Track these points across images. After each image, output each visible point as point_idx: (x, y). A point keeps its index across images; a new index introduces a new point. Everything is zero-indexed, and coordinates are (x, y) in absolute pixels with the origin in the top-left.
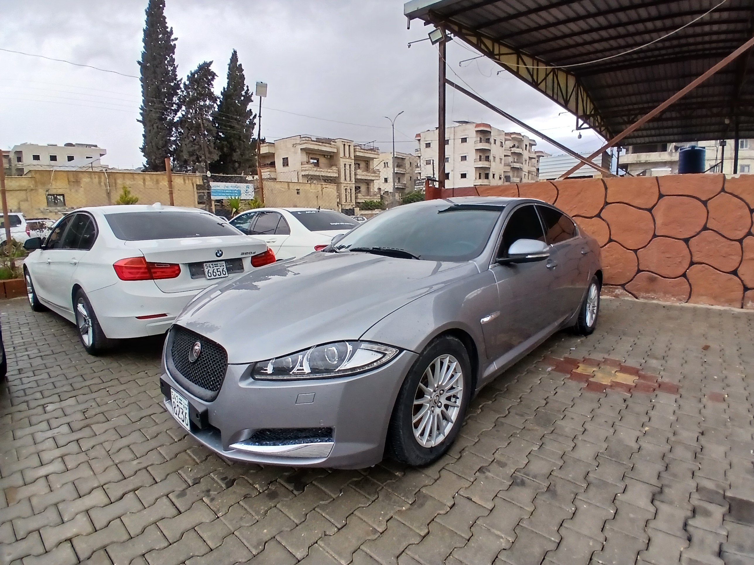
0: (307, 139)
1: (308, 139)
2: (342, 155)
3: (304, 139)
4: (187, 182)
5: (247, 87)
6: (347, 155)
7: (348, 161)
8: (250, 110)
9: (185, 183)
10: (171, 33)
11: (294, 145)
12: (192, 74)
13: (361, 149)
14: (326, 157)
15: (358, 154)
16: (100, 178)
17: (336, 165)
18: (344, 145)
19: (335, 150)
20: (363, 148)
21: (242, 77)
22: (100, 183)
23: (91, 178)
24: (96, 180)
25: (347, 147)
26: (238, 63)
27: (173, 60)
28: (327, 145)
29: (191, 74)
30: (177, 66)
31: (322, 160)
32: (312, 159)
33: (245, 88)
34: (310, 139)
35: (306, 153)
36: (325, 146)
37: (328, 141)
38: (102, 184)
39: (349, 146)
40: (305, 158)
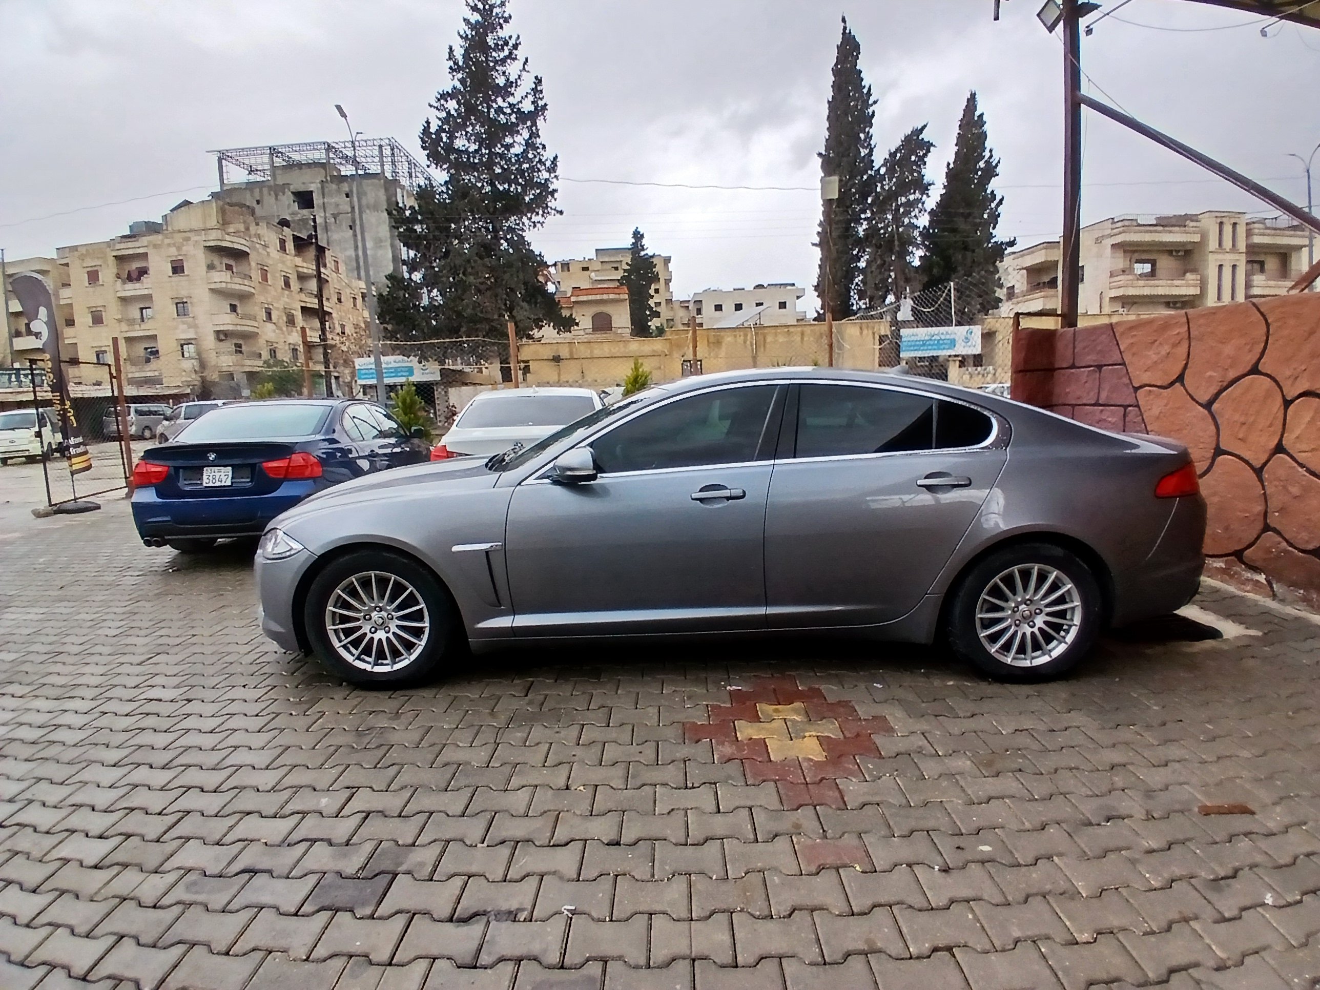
0: (1127, 223)
1: (1132, 224)
2: (1213, 244)
3: (1120, 224)
4: (865, 332)
5: (991, 151)
6: (1227, 244)
7: (1228, 259)
8: (993, 192)
9: (861, 333)
10: (869, 93)
11: (1098, 241)
12: (890, 154)
13: (1267, 228)
14: (1174, 253)
15: (1257, 240)
16: (746, 335)
17: (1194, 271)
18: (1221, 224)
19: (1196, 238)
20: (1268, 225)
21: (984, 136)
22: (745, 342)
23: (735, 336)
24: (741, 340)
25: (1228, 229)
26: (977, 113)
27: (869, 137)
28: (1177, 229)
29: (890, 156)
30: (875, 146)
31: (1165, 263)
32: (1138, 261)
33: (987, 154)
34: (1135, 223)
35: (1125, 252)
36: (1170, 232)
37: (1180, 221)
38: (748, 342)
39: (1235, 224)
40: (1120, 262)
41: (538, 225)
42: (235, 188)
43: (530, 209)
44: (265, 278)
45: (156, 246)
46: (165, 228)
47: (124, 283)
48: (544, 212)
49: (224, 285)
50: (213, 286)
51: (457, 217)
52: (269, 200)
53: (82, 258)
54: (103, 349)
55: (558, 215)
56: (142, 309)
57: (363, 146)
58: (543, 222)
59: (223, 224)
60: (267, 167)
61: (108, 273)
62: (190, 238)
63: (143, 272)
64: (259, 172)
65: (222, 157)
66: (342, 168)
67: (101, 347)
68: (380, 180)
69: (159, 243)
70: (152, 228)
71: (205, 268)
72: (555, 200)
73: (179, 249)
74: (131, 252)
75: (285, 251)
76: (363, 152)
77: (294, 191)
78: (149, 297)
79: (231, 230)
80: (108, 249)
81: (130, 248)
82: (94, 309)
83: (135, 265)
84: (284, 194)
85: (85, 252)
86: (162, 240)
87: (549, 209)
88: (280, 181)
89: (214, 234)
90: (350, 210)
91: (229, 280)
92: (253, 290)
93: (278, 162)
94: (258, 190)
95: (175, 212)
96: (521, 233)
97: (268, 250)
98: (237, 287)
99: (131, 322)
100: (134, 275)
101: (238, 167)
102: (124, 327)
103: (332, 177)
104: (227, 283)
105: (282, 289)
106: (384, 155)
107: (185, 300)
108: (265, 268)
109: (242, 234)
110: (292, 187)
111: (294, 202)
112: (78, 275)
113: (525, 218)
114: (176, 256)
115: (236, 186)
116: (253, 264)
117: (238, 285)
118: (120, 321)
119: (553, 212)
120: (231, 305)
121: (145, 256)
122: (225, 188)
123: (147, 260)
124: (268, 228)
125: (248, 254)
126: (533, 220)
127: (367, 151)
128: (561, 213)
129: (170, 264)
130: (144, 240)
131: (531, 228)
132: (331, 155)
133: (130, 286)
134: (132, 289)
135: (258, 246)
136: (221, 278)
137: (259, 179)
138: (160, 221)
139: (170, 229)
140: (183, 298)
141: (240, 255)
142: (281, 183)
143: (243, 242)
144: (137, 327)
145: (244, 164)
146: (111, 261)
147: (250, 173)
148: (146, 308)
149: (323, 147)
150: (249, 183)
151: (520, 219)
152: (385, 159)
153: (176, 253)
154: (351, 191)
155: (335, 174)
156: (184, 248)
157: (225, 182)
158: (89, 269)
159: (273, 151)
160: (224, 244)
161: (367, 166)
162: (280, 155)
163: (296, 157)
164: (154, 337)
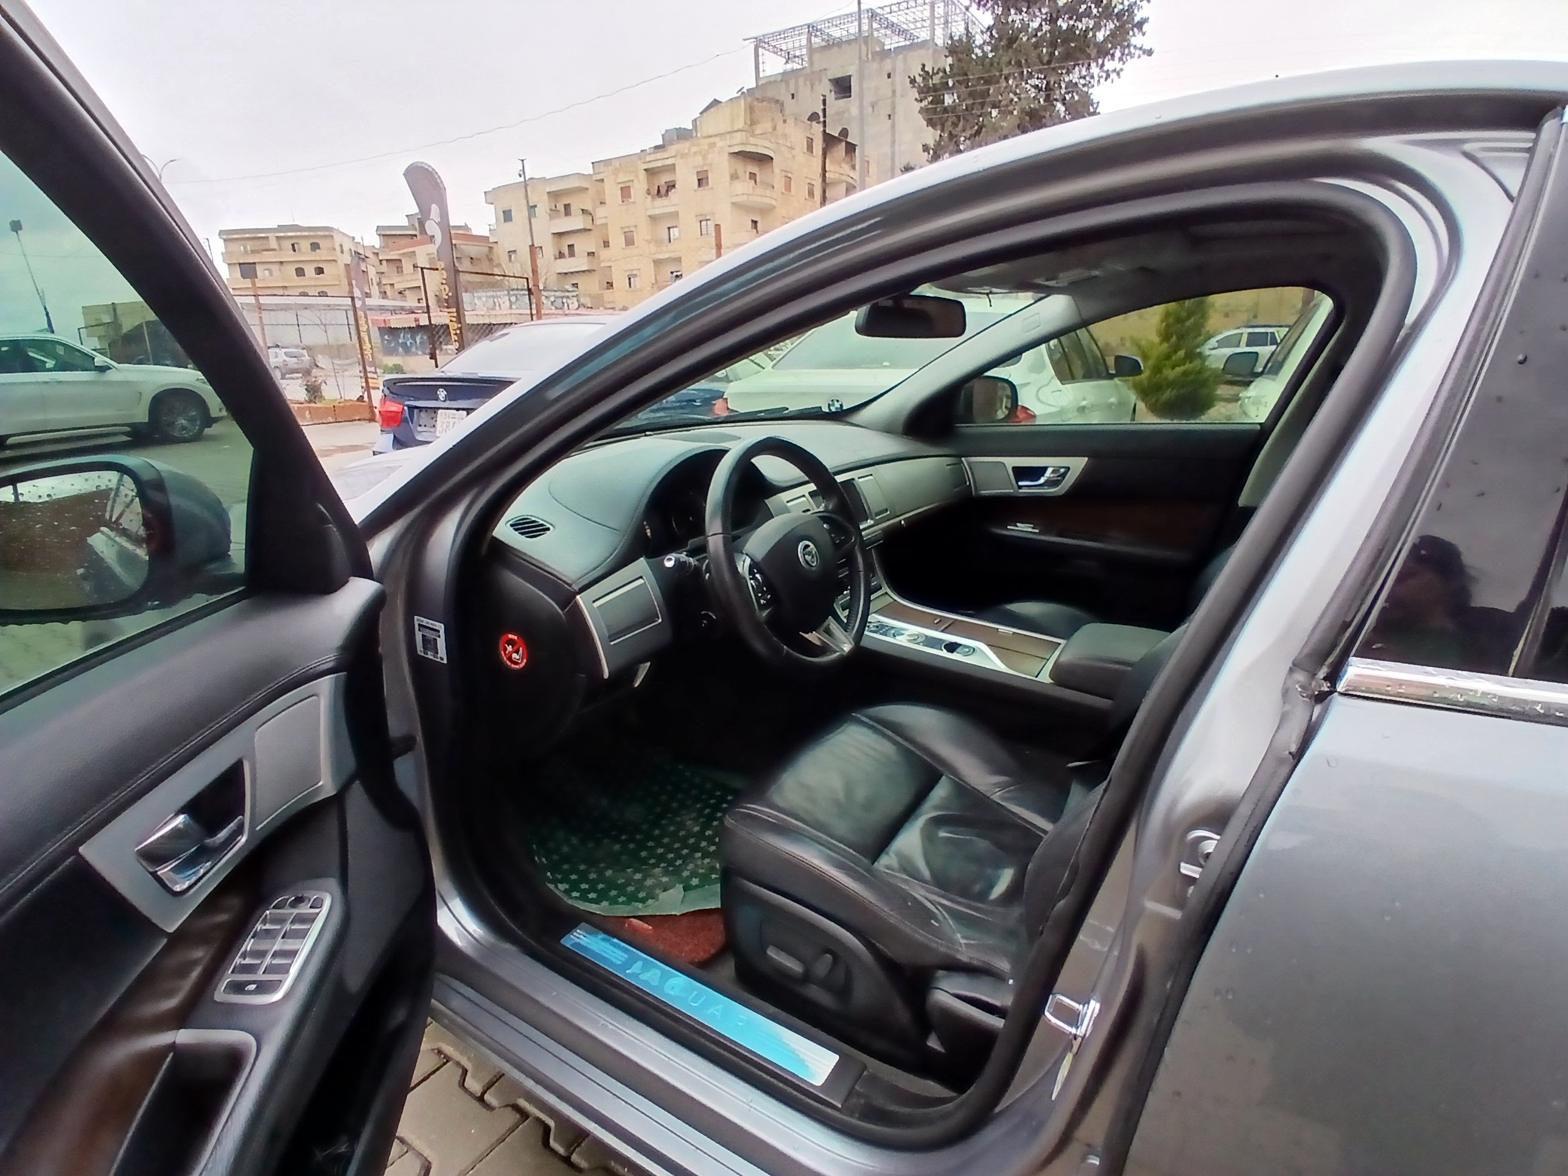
41: (1114, 76)
42: (770, 82)
43: (1103, 52)
44: (788, 188)
45: (683, 156)
46: (694, 134)
47: (653, 198)
48: (1123, 54)
49: (745, 197)
50: (735, 200)
51: (998, 74)
52: (804, 92)
53: (616, 172)
54: (634, 272)
55: (1145, 57)
56: (669, 228)
57: (912, 7)
58: (1122, 70)
59: (751, 125)
60: (804, 51)
61: (640, 186)
62: (715, 143)
63: (671, 186)
64: (797, 59)
65: (760, 43)
66: (887, 41)
67: (632, 270)
68: (928, 49)
69: (686, 151)
70: (682, 135)
71: (728, 178)
72: (1144, 34)
73: (705, 157)
74: (659, 164)
75: (812, 152)
76: (912, 15)
77: (831, 78)
78: (675, 215)
79: (758, 132)
80: (639, 162)
81: (658, 161)
82: (626, 230)
83: (664, 179)
84: (820, 83)
85: (618, 166)
86: (689, 149)
87: (1132, 49)
88: (817, 67)
89: (739, 137)
90: (890, 94)
91: (751, 192)
92: (774, 203)
93: (816, 41)
94: (793, 80)
95: (705, 114)
96: (1085, 89)
97: (794, 152)
98: (758, 199)
99: (658, 242)
100: (663, 191)
101: (775, 55)
102: (653, 248)
103: (875, 54)
104: (749, 195)
105: (806, 199)
106: (937, 15)
107: (708, 218)
108: (790, 175)
109: (769, 135)
110: (829, 73)
111: (831, 91)
112: (612, 192)
113: (1093, 65)
114: (702, 166)
115: (772, 79)
116: (777, 170)
117: (760, 197)
118: (649, 242)
119: (1138, 52)
120: (752, 221)
121: (672, 168)
122: (760, 83)
123: (675, 173)
124: (795, 125)
125: (772, 158)
126: (1105, 68)
127: (917, 13)
128: (1150, 53)
129: (696, 176)
130: (673, 150)
131: (1102, 80)
132: (875, 25)
133: (659, 202)
134: (661, 206)
135: (783, 148)
136: (743, 188)
137: (797, 66)
138: (690, 127)
139: (699, 135)
140: (706, 215)
141: (764, 160)
142: (818, 70)
143: (768, 144)
144: (664, 248)
145: (781, 50)
146: (642, 175)
147: (787, 62)
148: (673, 227)
149: (866, 15)
150: (785, 73)
151: (1088, 68)
152: (936, 21)
153: (702, 163)
154: (894, 69)
155: (878, 49)
156: (710, 156)
157: (761, 75)
158: (622, 185)
159: (812, 29)
160: (749, 149)
161: (915, 34)
162: (818, 33)
163: (836, 33)
164: (678, 260)
